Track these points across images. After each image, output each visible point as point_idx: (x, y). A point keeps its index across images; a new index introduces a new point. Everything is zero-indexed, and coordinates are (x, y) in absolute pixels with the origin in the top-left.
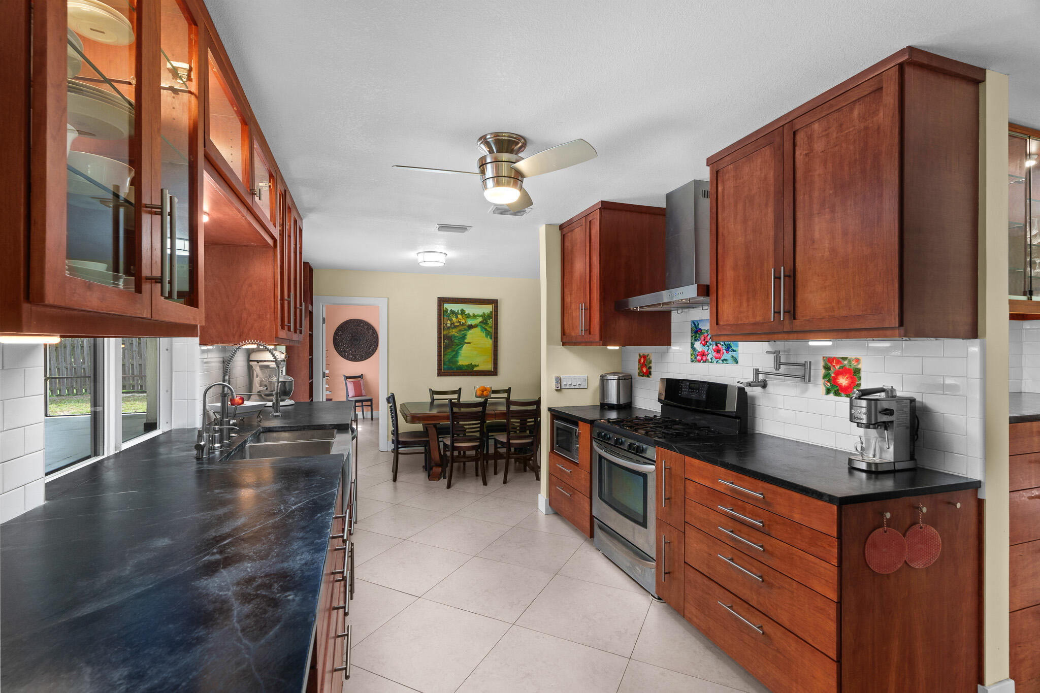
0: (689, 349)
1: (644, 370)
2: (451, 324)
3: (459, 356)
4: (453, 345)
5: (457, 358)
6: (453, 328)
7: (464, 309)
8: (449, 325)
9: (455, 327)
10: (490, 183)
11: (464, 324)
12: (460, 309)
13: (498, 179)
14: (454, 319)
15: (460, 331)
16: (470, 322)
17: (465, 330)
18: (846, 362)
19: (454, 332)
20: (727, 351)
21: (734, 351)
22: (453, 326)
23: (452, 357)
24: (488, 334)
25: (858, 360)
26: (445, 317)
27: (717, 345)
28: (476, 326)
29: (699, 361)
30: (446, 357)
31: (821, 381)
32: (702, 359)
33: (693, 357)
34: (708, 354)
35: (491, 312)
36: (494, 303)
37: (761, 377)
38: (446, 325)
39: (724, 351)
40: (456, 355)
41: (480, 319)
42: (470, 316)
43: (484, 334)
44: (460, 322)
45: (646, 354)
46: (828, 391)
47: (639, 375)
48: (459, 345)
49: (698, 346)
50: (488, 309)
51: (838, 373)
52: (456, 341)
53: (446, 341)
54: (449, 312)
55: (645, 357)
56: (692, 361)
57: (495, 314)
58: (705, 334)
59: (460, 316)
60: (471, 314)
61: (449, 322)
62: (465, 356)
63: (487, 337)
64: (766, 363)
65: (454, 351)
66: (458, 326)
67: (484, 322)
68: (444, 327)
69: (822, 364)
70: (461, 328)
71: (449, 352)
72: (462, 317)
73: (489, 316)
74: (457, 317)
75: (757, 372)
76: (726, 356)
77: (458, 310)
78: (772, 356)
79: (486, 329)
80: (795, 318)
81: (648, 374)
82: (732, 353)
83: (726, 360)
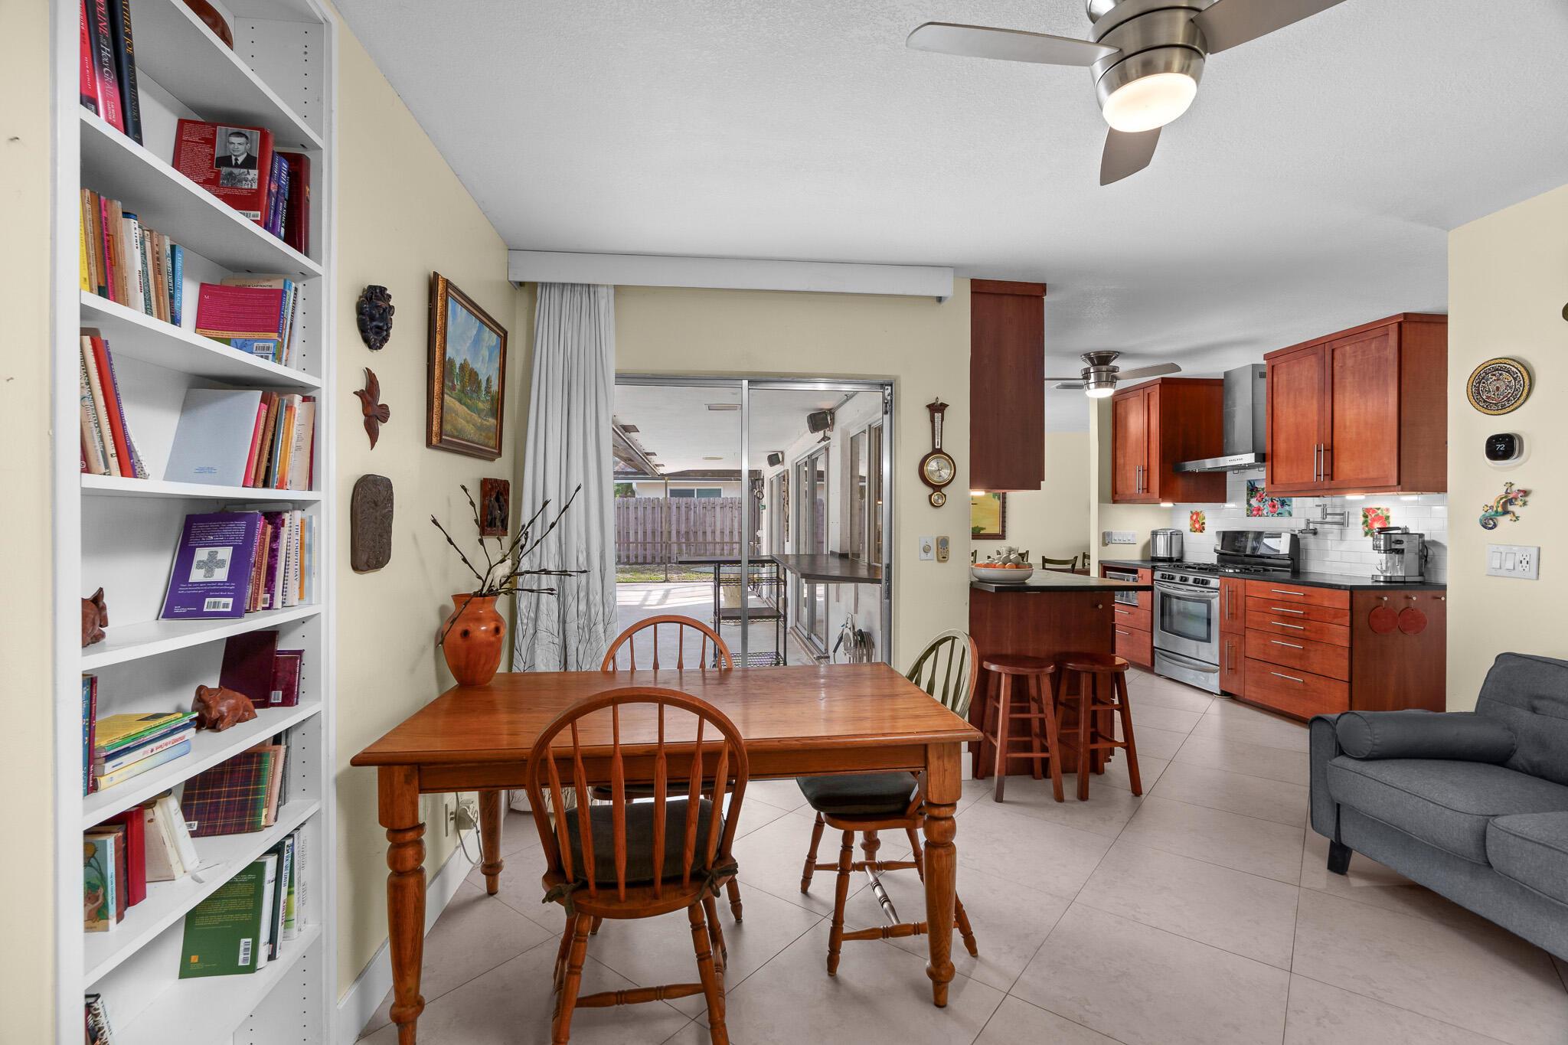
0: (1245, 506)
1: (1197, 526)
18: (1379, 512)
20: (1282, 506)
21: (1289, 505)
25: (1387, 510)
27: (1272, 502)
29: (1254, 517)
31: (1361, 526)
32: (1256, 514)
33: (1248, 512)
34: (1262, 509)
37: (1312, 526)
39: (1279, 506)
45: (1199, 511)
46: (1362, 534)
47: (1191, 530)
49: (1254, 502)
51: (1374, 520)
55: (1197, 514)
56: (1249, 516)
64: (1317, 515)
69: (1362, 513)
75: (1308, 522)
76: (1280, 510)
78: (1320, 508)
80: (1332, 479)
81: (1202, 530)
82: (1287, 508)
83: (1281, 514)
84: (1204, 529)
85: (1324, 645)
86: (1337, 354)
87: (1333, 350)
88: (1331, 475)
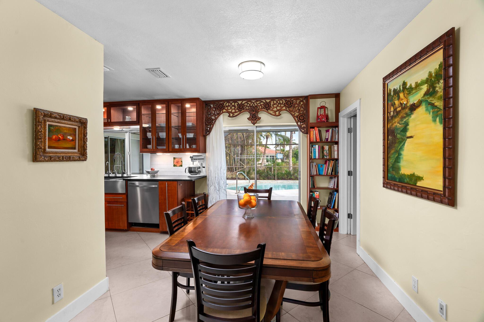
2: (394, 111)
3: (401, 160)
4: (395, 143)
5: (399, 162)
6: (395, 117)
7: (406, 81)
8: (392, 114)
9: (398, 114)
11: (406, 107)
12: (401, 83)
14: (397, 102)
17: (408, 115)
19: (396, 123)
23: (394, 162)
26: (389, 103)
28: (420, 103)
30: (390, 161)
38: (390, 114)
40: (398, 157)
41: (425, 88)
42: (413, 89)
44: (401, 104)
48: (401, 142)
52: (397, 136)
53: (390, 137)
54: (393, 93)
59: (402, 95)
60: (414, 85)
61: (392, 109)
65: (396, 152)
66: (399, 111)
67: (431, 91)
68: (388, 118)
70: (402, 113)
71: (392, 154)
72: (405, 95)
74: (400, 98)
77: (401, 86)
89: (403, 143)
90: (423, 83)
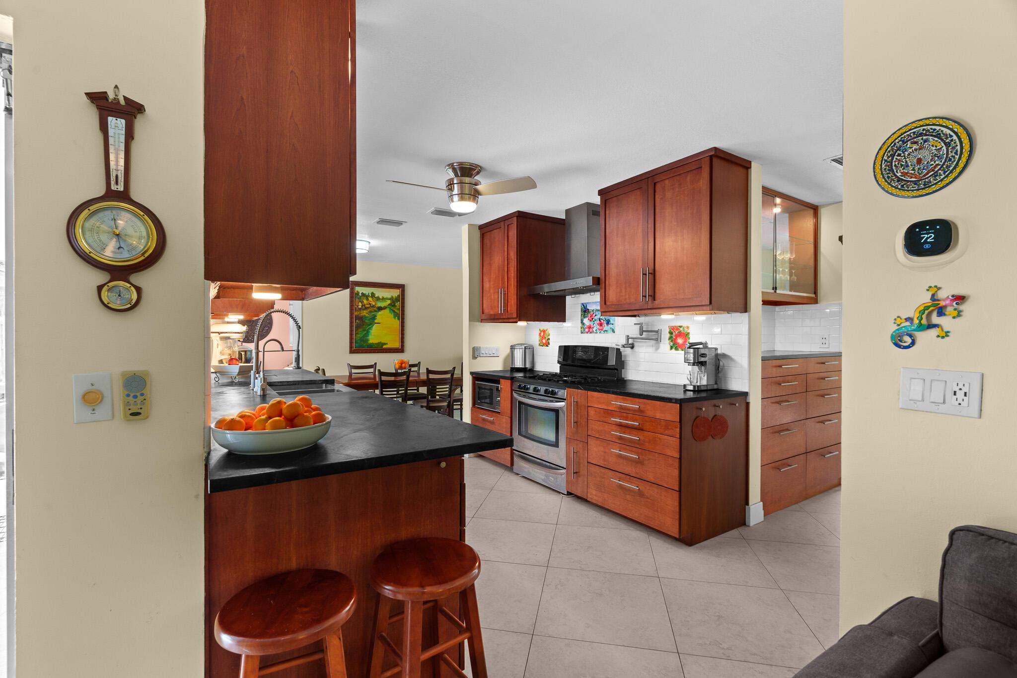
0: (580, 325)
1: (544, 341)
2: (362, 306)
3: (370, 335)
4: (363, 325)
5: (368, 336)
6: (364, 310)
7: (374, 292)
8: (360, 307)
9: (366, 308)
10: (456, 198)
11: (374, 306)
12: (371, 292)
13: (462, 196)
14: (365, 302)
15: (371, 312)
16: (380, 304)
17: (375, 311)
18: (681, 329)
19: (364, 313)
20: (608, 324)
21: (613, 324)
22: (364, 308)
23: (363, 336)
24: (396, 315)
25: (687, 327)
26: (357, 300)
27: (600, 321)
28: (385, 308)
29: (587, 333)
30: (358, 335)
31: (668, 342)
32: (589, 331)
33: (582, 330)
34: (593, 328)
35: (399, 296)
36: (401, 287)
37: (631, 341)
38: (358, 306)
39: (605, 324)
40: (367, 334)
41: (389, 302)
42: (380, 299)
43: (392, 316)
44: (370, 304)
45: (545, 329)
46: (671, 348)
47: (540, 345)
48: (369, 325)
49: (586, 321)
50: (396, 293)
51: (677, 336)
52: (366, 321)
53: (357, 321)
54: (360, 295)
55: (544, 331)
56: (582, 333)
57: (402, 298)
58: (592, 313)
59: (370, 299)
60: (381, 297)
61: (360, 304)
62: (375, 335)
63: (395, 318)
64: (634, 332)
65: (365, 330)
66: (368, 308)
67: (393, 304)
68: (356, 308)
69: (668, 331)
70: (371, 309)
71: (360, 331)
72: (373, 300)
73: (397, 299)
74: (367, 300)
75: (628, 338)
76: (606, 328)
77: (369, 293)
78: (638, 326)
79: (394, 311)
80: (654, 300)
81: (547, 344)
82: (610, 326)
83: (606, 331)
84: (549, 344)
85: (657, 455)
86: (658, 187)
87: (655, 184)
88: (653, 296)
89: (371, 326)
90: (387, 299)
